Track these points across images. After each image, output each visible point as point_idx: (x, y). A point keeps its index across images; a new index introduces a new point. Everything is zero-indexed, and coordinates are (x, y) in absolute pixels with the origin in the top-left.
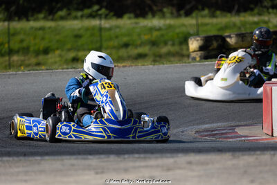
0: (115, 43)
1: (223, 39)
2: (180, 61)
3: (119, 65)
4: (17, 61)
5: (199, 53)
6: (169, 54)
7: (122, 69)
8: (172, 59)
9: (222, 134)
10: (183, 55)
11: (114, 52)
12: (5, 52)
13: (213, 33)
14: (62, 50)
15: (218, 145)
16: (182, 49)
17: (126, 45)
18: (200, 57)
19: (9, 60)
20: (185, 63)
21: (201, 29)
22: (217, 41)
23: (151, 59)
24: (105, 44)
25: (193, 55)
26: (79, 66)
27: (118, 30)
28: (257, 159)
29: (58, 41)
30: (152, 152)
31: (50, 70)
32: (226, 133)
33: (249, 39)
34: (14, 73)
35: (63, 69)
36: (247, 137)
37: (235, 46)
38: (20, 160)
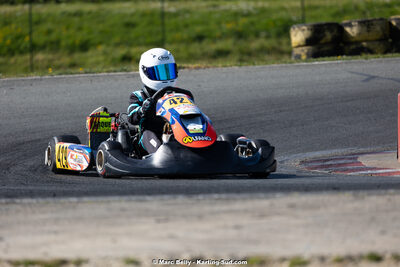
0: (185, 34)
1: (340, 28)
2: (278, 59)
3: (190, 65)
4: (43, 61)
5: (306, 49)
6: (263, 51)
7: (194, 72)
8: (267, 57)
9: (340, 165)
10: (282, 52)
11: (182, 47)
12: (26, 48)
13: (325, 19)
14: (108, 45)
15: (333, 180)
16: (280, 44)
17: (200, 38)
18: (307, 54)
19: (31, 59)
20: (285, 62)
21: (308, 13)
22: (332, 31)
23: (237, 57)
24: (169, 37)
25: (297, 51)
26: (133, 67)
27: (187, 16)
28: (389, 200)
29: (102, 32)
30: (238, 190)
31: (90, 73)
32: (345, 164)
33: (378, 28)
34: (38, 77)
35: (108, 72)
36: (375, 169)
37: (358, 39)
38: (48, 203)
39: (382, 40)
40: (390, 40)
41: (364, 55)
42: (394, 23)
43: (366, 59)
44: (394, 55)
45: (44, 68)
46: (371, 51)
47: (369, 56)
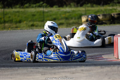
0: (50, 18)
2: (78, 26)
4: (8, 26)
5: (86, 23)
6: (73, 23)
8: (75, 25)
10: (79, 24)
12: (2, 22)
14: (27, 21)
16: (79, 21)
19: (4, 25)
21: (87, 12)
23: (66, 25)
24: (46, 19)
26: (34, 28)
27: (51, 13)
29: (25, 17)
30: (66, 66)
31: (22, 30)
32: (98, 58)
33: (108, 17)
34: (6, 31)
35: (27, 29)
36: (107, 59)
37: (102, 20)
38: (9, 69)
39: (109, 20)
40: (112, 20)
41: (104, 25)
42: (113, 15)
43: (104, 26)
44: (113, 25)
45: (8, 28)
46: (106, 24)
47: (105, 25)
